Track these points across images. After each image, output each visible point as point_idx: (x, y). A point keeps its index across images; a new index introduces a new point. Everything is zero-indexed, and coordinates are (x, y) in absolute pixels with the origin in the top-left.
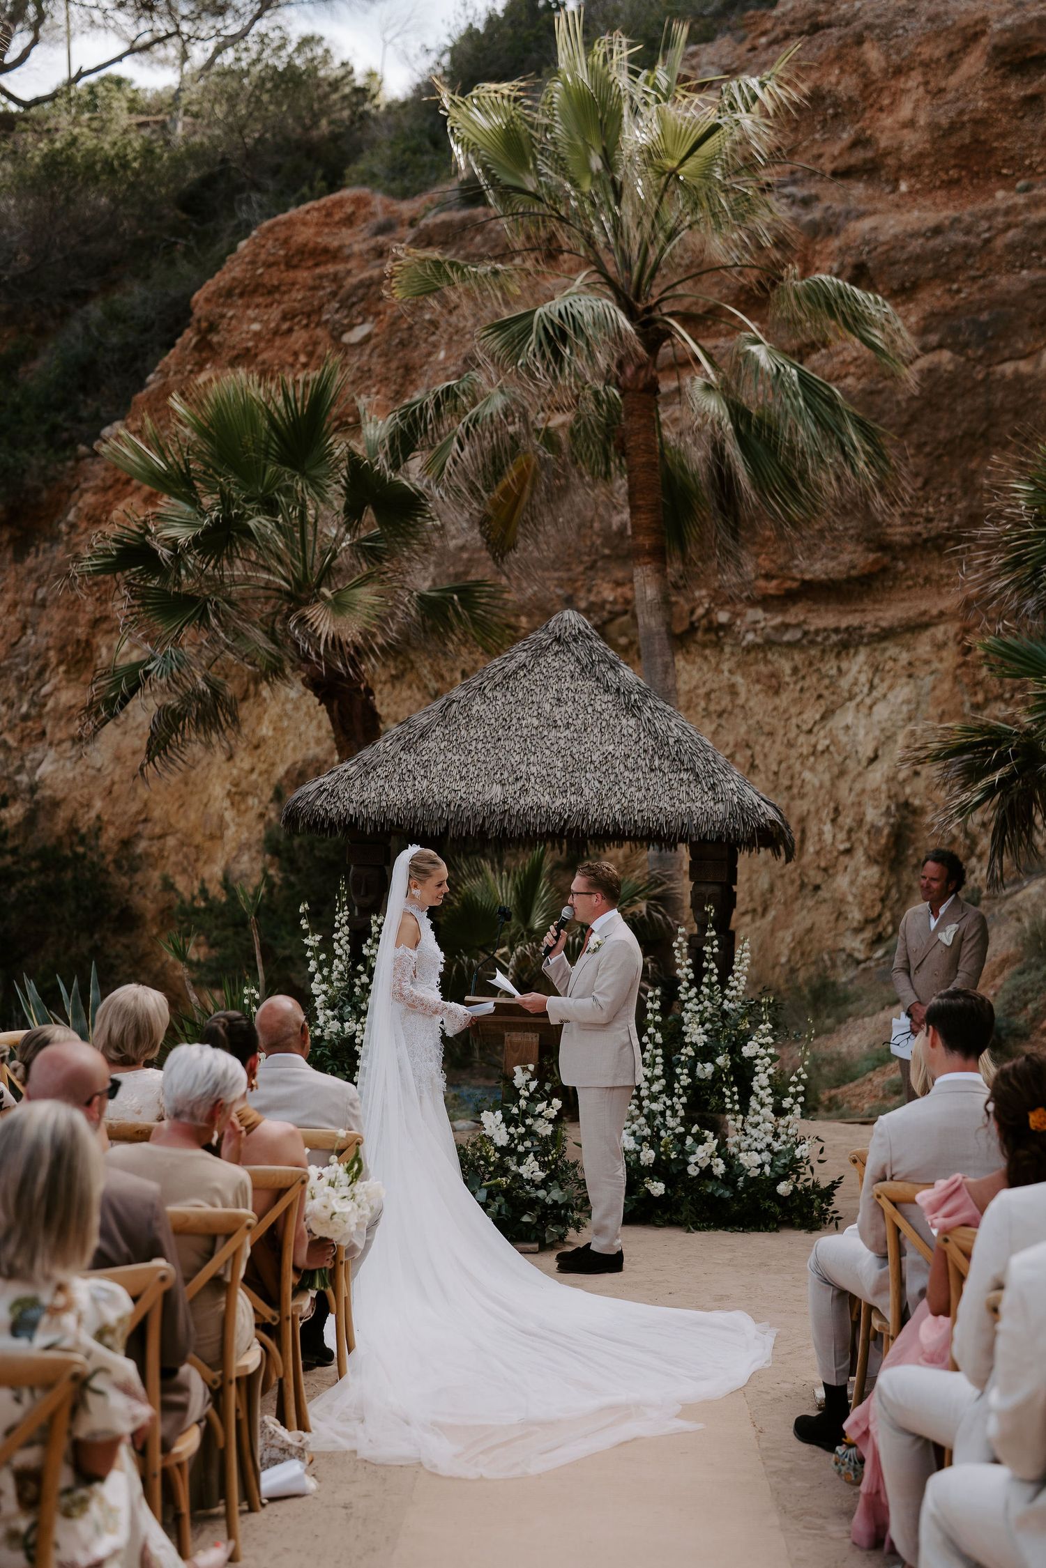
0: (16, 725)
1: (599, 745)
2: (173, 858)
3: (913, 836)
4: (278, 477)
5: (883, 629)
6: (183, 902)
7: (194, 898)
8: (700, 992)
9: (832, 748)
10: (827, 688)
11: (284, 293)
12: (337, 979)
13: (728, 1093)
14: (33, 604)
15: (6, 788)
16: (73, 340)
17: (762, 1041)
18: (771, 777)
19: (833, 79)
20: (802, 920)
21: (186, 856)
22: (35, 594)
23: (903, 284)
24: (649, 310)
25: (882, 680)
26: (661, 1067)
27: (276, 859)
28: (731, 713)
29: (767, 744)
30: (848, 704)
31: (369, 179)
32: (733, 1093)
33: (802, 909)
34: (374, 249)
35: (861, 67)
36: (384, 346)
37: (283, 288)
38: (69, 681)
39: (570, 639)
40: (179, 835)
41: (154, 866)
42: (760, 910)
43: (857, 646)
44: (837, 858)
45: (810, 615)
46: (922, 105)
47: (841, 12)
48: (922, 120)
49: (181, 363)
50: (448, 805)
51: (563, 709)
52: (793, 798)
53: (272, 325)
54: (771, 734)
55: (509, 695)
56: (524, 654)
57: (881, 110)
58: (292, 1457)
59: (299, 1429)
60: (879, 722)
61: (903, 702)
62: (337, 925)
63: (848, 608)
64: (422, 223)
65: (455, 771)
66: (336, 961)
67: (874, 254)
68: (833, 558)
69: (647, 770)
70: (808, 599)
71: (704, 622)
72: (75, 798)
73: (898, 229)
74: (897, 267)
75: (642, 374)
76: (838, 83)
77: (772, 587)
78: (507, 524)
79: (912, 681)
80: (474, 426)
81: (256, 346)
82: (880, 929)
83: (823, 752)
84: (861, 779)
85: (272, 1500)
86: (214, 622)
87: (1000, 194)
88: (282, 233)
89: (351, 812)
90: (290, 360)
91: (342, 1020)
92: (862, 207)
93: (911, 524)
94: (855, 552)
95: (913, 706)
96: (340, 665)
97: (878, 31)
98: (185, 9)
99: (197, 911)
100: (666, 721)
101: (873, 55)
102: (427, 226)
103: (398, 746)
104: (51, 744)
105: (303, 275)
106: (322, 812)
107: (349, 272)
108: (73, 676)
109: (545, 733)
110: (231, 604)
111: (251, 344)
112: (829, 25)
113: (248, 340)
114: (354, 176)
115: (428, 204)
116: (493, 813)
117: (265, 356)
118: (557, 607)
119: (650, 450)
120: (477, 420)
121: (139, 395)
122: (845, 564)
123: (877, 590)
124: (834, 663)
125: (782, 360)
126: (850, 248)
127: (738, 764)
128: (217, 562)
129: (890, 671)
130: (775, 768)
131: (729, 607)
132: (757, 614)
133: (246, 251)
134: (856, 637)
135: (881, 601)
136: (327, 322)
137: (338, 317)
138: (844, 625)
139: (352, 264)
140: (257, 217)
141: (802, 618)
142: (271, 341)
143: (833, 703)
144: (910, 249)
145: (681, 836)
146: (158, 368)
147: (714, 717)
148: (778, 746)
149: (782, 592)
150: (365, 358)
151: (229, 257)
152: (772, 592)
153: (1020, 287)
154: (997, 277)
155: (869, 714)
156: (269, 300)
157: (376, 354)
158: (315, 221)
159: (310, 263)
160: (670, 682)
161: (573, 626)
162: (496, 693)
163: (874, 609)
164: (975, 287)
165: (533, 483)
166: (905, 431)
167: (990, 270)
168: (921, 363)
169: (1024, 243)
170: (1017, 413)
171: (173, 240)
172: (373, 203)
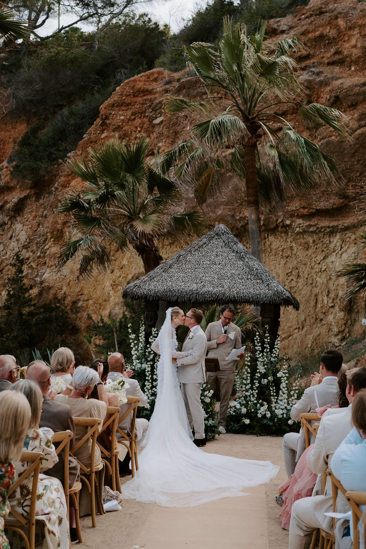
0: (36, 260)
1: (229, 271)
2: (91, 308)
3: (356, 301)
4: (125, 176)
5: (345, 227)
6: (94, 323)
7: (98, 323)
8: (263, 355)
9: (327, 269)
10: (325, 248)
11: (133, 105)
12: (140, 350)
13: (272, 389)
14: (42, 217)
15: (32, 282)
16: (57, 122)
17: (284, 372)
18: (305, 280)
19: (327, 31)
20: (316, 331)
21: (96, 308)
22: (43, 213)
23: (352, 103)
24: (253, 118)
25: (345, 245)
26: (250, 380)
27: (128, 308)
28: (291, 257)
29: (304, 268)
30: (333, 253)
31: (163, 65)
32: (274, 389)
33: (316, 327)
34: (164, 90)
35: (337, 26)
36: (168, 125)
37: (132, 104)
38: (55, 244)
39: (221, 234)
40: (93, 300)
41: (84, 311)
42: (301, 328)
43: (336, 233)
44: (329, 309)
45: (319, 222)
46: (359, 40)
47: (330, 8)
48: (359, 45)
49: (95, 130)
50: (178, 291)
51: (218, 258)
52: (313, 287)
53: (128, 117)
54: (305, 264)
55: (200, 253)
56: (206, 239)
57: (345, 41)
58: (114, 499)
59: (117, 490)
60: (344, 260)
61: (353, 253)
62: (140, 331)
63: (333, 219)
65: (181, 279)
66: (140, 344)
67: (342, 92)
68: (327, 201)
69: (246, 279)
70: (319, 216)
71: (281, 224)
72: (56, 286)
73: (350, 84)
74: (350, 97)
75: (251, 141)
76: (329, 32)
77: (305, 211)
78: (204, 193)
79: (356, 245)
80: (192, 159)
81: (123, 125)
82: (344, 335)
83: (324, 271)
84: (337, 281)
85: (107, 512)
86: (103, 226)
88: (132, 84)
89: (145, 293)
90: (134, 129)
91: (141, 363)
92: (338, 76)
93: (355, 189)
94: (335, 199)
95: (356, 254)
96: (144, 241)
97: (343, 14)
98: (100, 5)
99: (99, 327)
101: (341, 23)
102: (183, 82)
103: (162, 271)
104: (48, 267)
105: (139, 99)
106: (135, 293)
107: (156, 98)
108: (56, 242)
109: (212, 266)
110: (108, 220)
111: (120, 124)
112: (326, 12)
113: (119, 122)
114: (158, 64)
115: (184, 74)
116: (193, 293)
117: (125, 128)
118: (229, 219)
119: (254, 167)
120: (193, 157)
121: (81, 142)
122: (332, 203)
123: (344, 212)
124: (328, 239)
125: (299, 136)
126: (333, 90)
127: (293, 275)
128: (104, 206)
129: (348, 242)
130: (306, 276)
131: (290, 219)
132: (300, 221)
133: (119, 91)
134: (336, 229)
135: (345, 217)
136: (147, 116)
137: (151, 114)
138: (331, 225)
139: (156, 95)
140: (123, 78)
141: (316, 223)
142: (127, 122)
143: (327, 253)
144: (355, 91)
145: (257, 302)
146: (87, 132)
147: (285, 258)
148: (308, 269)
149: (309, 214)
150: (161, 129)
151: (113, 93)
152: (305, 213)
155: (341, 257)
156: (127, 108)
157: (165, 128)
158: (144, 80)
159: (142, 95)
160: (260, 248)
161: (222, 230)
162: (195, 253)
163: (342, 220)
165: (213, 178)
166: (353, 155)
168: (359, 131)
171: (94, 86)
172: (164, 74)
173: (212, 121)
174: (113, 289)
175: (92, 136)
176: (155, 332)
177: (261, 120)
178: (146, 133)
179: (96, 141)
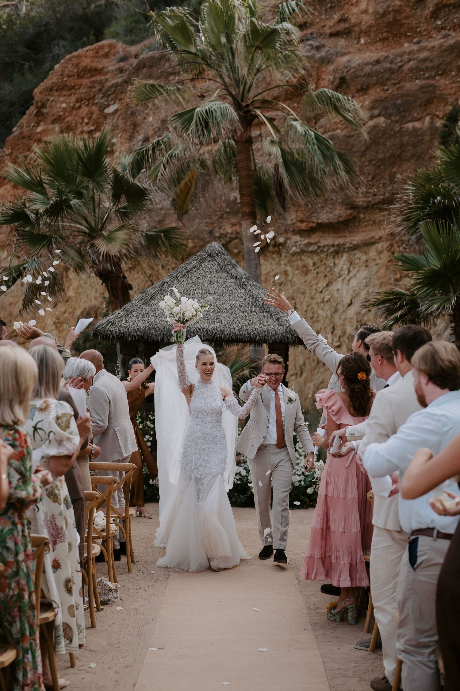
1: (227, 302)
4: (82, 182)
5: (354, 245)
9: (331, 300)
10: (329, 272)
11: (77, 89)
18: (304, 313)
20: (318, 378)
23: (363, 86)
24: (247, 106)
25: (354, 268)
28: (285, 284)
29: (302, 298)
30: (338, 279)
31: (116, 35)
33: (318, 373)
34: (118, 69)
36: (124, 115)
37: (76, 87)
39: (215, 255)
42: (299, 373)
43: (342, 253)
45: (321, 239)
46: (371, 3)
48: (371, 10)
49: (29, 122)
50: (164, 328)
51: (212, 286)
52: (314, 322)
53: (72, 105)
54: (304, 293)
55: (189, 280)
56: (195, 262)
57: (352, 5)
58: (113, 593)
59: (114, 582)
60: (353, 287)
61: (364, 278)
63: (338, 235)
64: (141, 57)
67: (349, 73)
68: (331, 213)
69: (249, 312)
70: (320, 231)
71: (273, 242)
73: (360, 61)
74: (359, 79)
75: (245, 134)
77: (303, 226)
78: (184, 201)
79: (367, 268)
80: (170, 159)
81: (64, 115)
83: (327, 301)
84: (345, 314)
86: (54, 246)
87: (406, 45)
88: (75, 61)
89: (122, 331)
90: (80, 121)
92: (343, 51)
93: (366, 197)
94: (341, 210)
95: (368, 280)
96: (109, 265)
100: (257, 290)
102: (143, 58)
103: (141, 303)
105: (85, 81)
106: (109, 332)
107: (107, 80)
109: (205, 296)
110: (62, 238)
111: (61, 113)
113: (60, 112)
114: (109, 34)
115: (143, 48)
117: (68, 119)
118: (206, 236)
119: (249, 169)
120: (172, 156)
121: (10, 137)
122: (336, 215)
123: (351, 227)
124: (332, 260)
125: (307, 128)
126: (338, 70)
128: (56, 219)
129: (357, 264)
130: (305, 308)
131: (283, 235)
132: (297, 238)
133: (59, 70)
134: (342, 249)
135: (353, 232)
136: (97, 103)
137: (102, 101)
138: (336, 243)
139: (108, 76)
140: (63, 52)
141: (317, 240)
142: (71, 112)
143: (331, 279)
144: (365, 70)
145: (264, 341)
146: (18, 125)
147: (278, 286)
148: (307, 299)
149: (308, 228)
150: (115, 120)
151: (50, 72)
152: (303, 228)
153: (415, 88)
154: (405, 83)
155: (348, 284)
156: (70, 93)
157: (120, 118)
158: (91, 55)
159: (89, 75)
160: (258, 272)
161: (216, 249)
162: (183, 279)
163: (350, 236)
164: (395, 88)
165: (196, 183)
166: (363, 154)
167: (401, 80)
168: (371, 123)
169: (417, 67)
170: (414, 146)
171: (23, 62)
172: (118, 47)
173: (198, 110)
174: (56, 328)
175: (25, 129)
177: (257, 108)
178: (95, 125)
179: (30, 137)
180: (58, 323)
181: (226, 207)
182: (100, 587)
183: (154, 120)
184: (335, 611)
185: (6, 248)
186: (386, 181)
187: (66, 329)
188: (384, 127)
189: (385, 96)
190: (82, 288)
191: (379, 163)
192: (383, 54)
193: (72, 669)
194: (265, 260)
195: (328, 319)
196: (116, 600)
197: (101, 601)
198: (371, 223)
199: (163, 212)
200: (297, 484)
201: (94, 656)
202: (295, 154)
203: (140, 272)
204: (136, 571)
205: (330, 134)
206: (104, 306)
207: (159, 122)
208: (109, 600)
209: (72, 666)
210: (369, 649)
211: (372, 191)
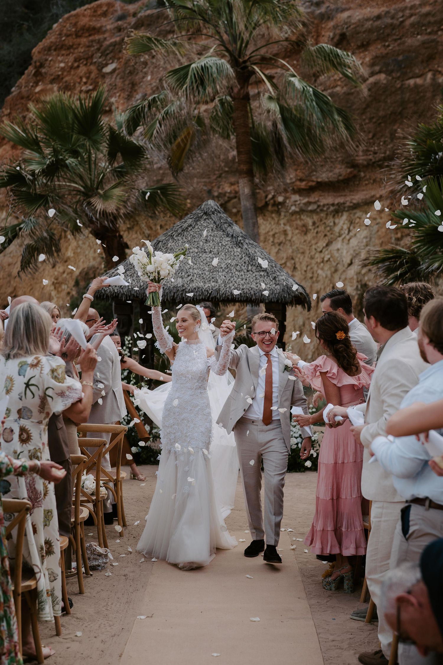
1: (223, 261)
4: (78, 140)
5: (354, 204)
9: (331, 259)
10: (329, 231)
11: (75, 49)
18: (303, 273)
23: (363, 43)
24: (245, 62)
25: (354, 228)
28: (284, 243)
29: (301, 258)
30: (338, 239)
34: (116, 28)
36: (122, 74)
37: (75, 47)
39: (211, 213)
43: (342, 212)
45: (321, 198)
49: (27, 82)
51: (208, 244)
52: (313, 283)
53: (70, 64)
54: (303, 253)
55: (184, 238)
56: (191, 220)
60: (353, 247)
61: (364, 238)
63: (338, 194)
64: (139, 15)
67: (349, 29)
68: (331, 171)
69: (246, 271)
70: (320, 190)
71: (272, 201)
73: (360, 17)
74: (360, 35)
75: (242, 91)
77: (303, 185)
78: (179, 159)
79: (368, 228)
80: (166, 116)
81: (62, 74)
83: (327, 261)
84: (344, 273)
86: (52, 206)
88: (73, 20)
89: (116, 291)
90: (79, 81)
92: (344, 6)
93: (367, 155)
94: (341, 168)
95: (368, 239)
96: (106, 223)
100: (254, 249)
102: (141, 16)
105: (84, 40)
106: (103, 291)
107: (105, 39)
109: (201, 255)
110: (59, 197)
111: (60, 73)
113: (58, 71)
115: (141, 6)
116: (178, 290)
117: (67, 79)
118: (203, 194)
119: (246, 125)
120: (167, 113)
121: (9, 97)
122: (336, 174)
123: (351, 186)
124: (332, 220)
125: (305, 84)
126: (338, 26)
127: (288, 267)
128: (52, 179)
129: (357, 223)
130: (305, 268)
131: (283, 194)
132: (296, 197)
133: (57, 29)
134: (342, 208)
135: (353, 191)
136: (95, 62)
137: (100, 60)
138: (336, 202)
139: (106, 35)
140: (61, 12)
141: (317, 199)
142: (69, 72)
143: (331, 238)
144: (366, 26)
145: (261, 300)
146: (17, 85)
147: (277, 245)
148: (306, 259)
149: (308, 187)
150: (113, 80)
151: (49, 32)
152: (303, 187)
153: (417, 44)
154: (406, 39)
155: (348, 243)
156: (68, 52)
157: (118, 78)
158: (89, 14)
159: (87, 34)
160: (256, 231)
161: (212, 207)
162: (178, 238)
163: (350, 195)
164: (396, 44)
165: (192, 140)
166: (364, 112)
167: (403, 36)
168: (371, 80)
169: (418, 23)
170: (416, 103)
171: (22, 22)
172: (116, 6)
173: (193, 66)
174: (55, 288)
175: (23, 89)
176: (129, 341)
177: (255, 64)
178: (94, 85)
179: (28, 97)
180: (56, 283)
181: (225, 166)
182: (89, 552)
183: (152, 79)
184: (330, 579)
185: (5, 209)
186: (386, 139)
187: (64, 290)
188: (385, 84)
189: (386, 52)
190: (81, 248)
191: (380, 121)
192: (384, 9)
193: (57, 638)
194: (264, 220)
195: (327, 279)
196: (106, 566)
197: (90, 567)
198: (372, 181)
199: (161, 172)
200: (294, 447)
201: (81, 624)
202: (294, 110)
203: (138, 233)
204: (127, 535)
205: (329, 91)
206: (103, 266)
207: (158, 81)
208: (99, 566)
209: (58, 634)
210: (365, 620)
211: (373, 149)
